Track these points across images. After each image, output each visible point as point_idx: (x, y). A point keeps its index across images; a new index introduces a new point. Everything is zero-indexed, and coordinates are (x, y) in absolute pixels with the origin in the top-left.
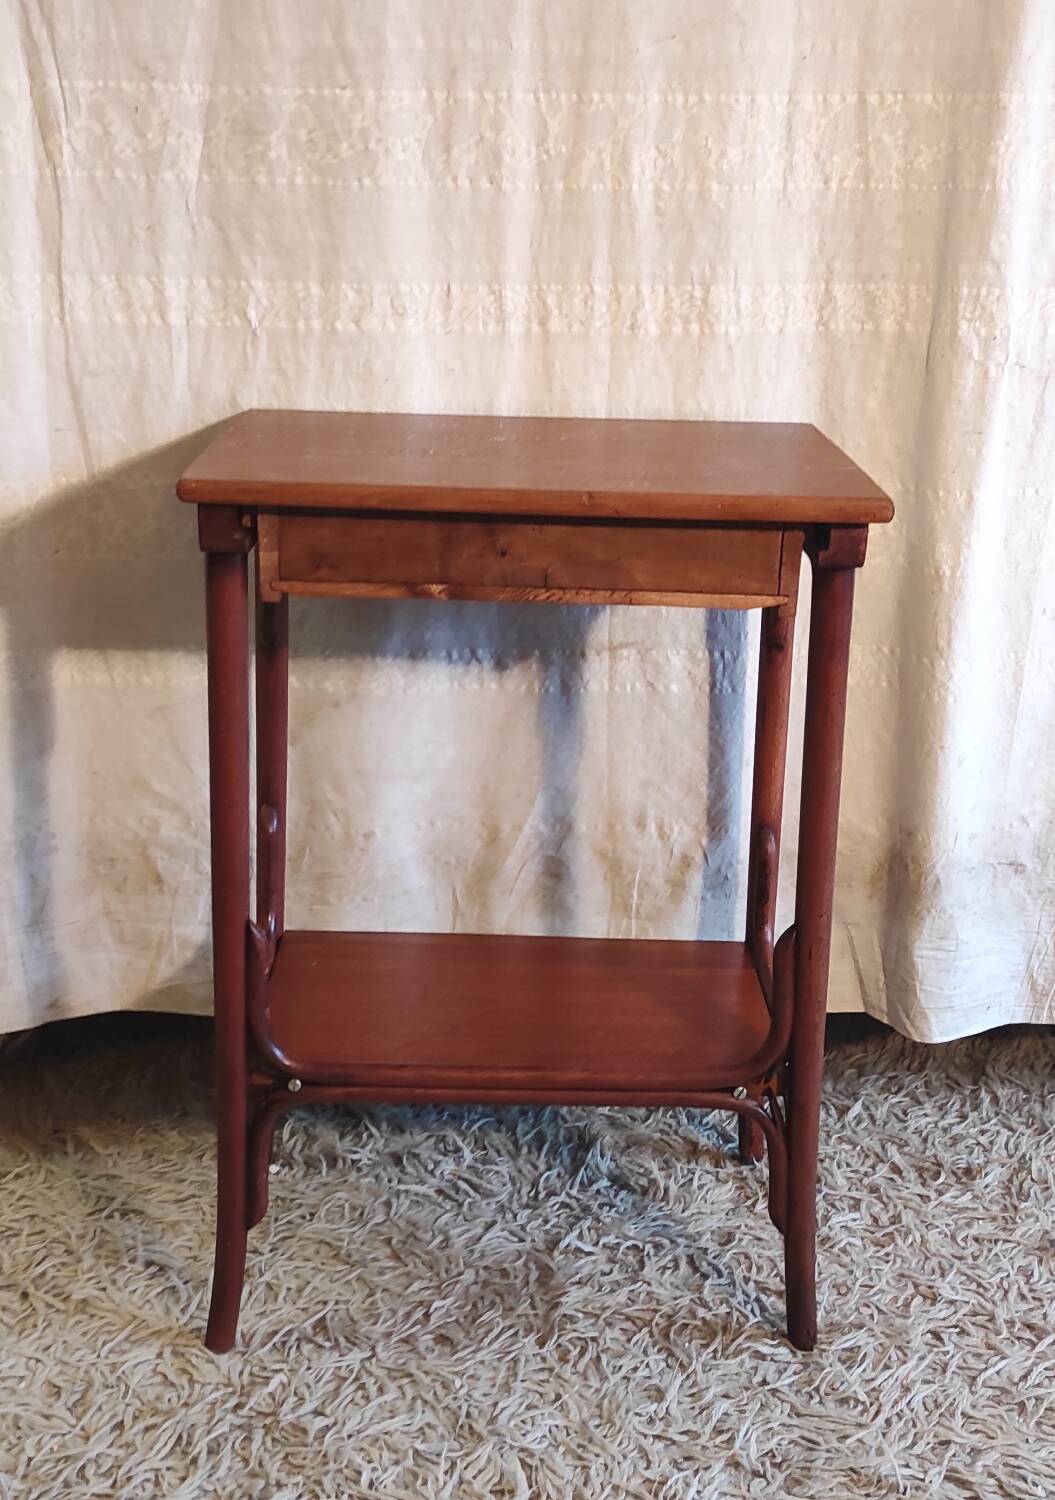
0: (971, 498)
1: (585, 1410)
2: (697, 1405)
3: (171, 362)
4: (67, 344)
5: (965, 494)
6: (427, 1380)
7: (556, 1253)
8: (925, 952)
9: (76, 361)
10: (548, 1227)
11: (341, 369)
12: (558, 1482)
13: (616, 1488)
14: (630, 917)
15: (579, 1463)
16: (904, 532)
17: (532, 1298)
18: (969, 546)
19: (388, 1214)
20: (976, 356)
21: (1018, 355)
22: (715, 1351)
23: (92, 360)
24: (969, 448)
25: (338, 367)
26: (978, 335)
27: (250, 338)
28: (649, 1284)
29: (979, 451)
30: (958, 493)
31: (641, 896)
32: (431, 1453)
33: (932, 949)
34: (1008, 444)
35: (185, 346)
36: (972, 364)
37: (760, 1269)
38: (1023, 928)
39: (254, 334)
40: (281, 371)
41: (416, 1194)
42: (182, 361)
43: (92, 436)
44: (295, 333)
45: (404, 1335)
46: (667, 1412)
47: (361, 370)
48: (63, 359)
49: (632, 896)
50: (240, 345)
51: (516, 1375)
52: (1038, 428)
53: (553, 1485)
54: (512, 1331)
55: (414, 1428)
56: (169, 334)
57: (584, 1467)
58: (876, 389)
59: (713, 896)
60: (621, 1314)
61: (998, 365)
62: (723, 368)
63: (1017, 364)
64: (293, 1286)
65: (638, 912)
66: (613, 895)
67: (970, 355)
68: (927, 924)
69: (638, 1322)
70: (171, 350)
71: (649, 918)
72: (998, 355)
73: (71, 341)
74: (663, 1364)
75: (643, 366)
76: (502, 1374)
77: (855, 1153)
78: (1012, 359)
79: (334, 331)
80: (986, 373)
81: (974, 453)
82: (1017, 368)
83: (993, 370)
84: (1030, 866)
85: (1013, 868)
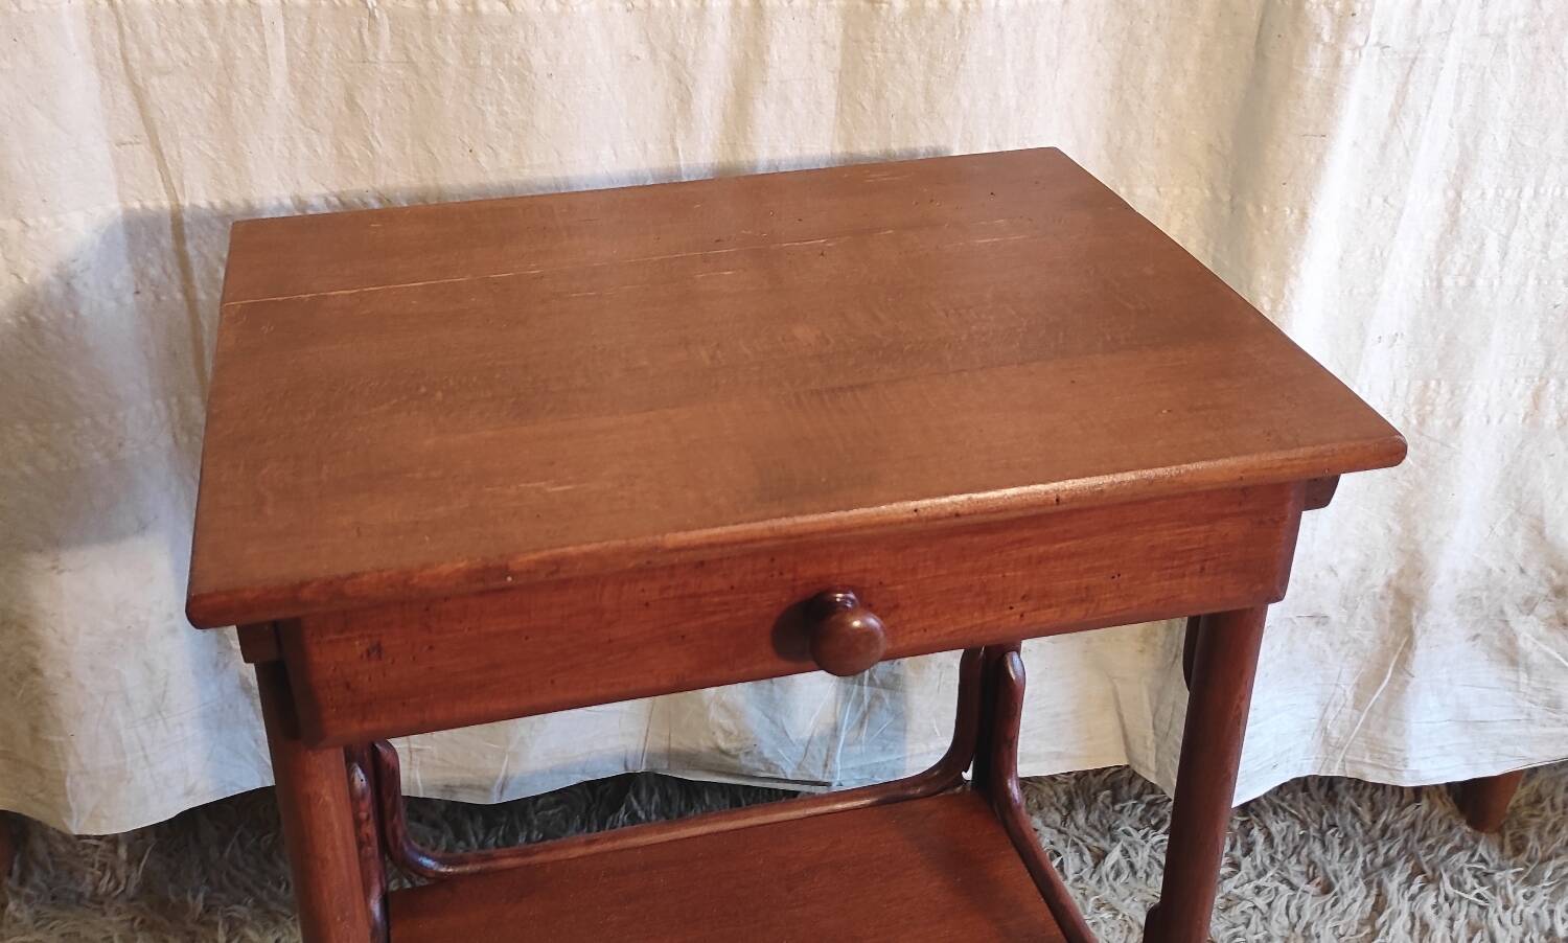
0: (1304, 215)
3: (264, 53)
4: (122, 34)
5: (1296, 211)
9: (135, 54)
11: (489, 63)
16: (1210, 249)
18: (1297, 275)
20: (1326, 37)
21: (1380, 34)
23: (158, 53)
24: (1307, 156)
25: (486, 61)
26: (1331, 10)
27: (366, 20)
29: (1320, 160)
30: (1288, 212)
34: (1355, 144)
35: (281, 31)
36: (1320, 47)
38: (1321, 681)
39: (372, 16)
40: (410, 63)
42: (279, 52)
43: (169, 151)
44: (425, 16)
47: (515, 63)
48: (118, 55)
50: (355, 32)
52: (1394, 123)
56: (258, 16)
58: (1185, 72)
61: (1354, 50)
62: (990, 53)
63: (1378, 44)
67: (1319, 35)
70: (262, 35)
72: (1357, 36)
73: (126, 28)
75: (885, 51)
77: (1114, 924)
78: (1373, 40)
79: (477, 13)
80: (1338, 59)
81: (1313, 161)
82: (1378, 48)
83: (1347, 55)
84: (1334, 617)
85: (1315, 620)
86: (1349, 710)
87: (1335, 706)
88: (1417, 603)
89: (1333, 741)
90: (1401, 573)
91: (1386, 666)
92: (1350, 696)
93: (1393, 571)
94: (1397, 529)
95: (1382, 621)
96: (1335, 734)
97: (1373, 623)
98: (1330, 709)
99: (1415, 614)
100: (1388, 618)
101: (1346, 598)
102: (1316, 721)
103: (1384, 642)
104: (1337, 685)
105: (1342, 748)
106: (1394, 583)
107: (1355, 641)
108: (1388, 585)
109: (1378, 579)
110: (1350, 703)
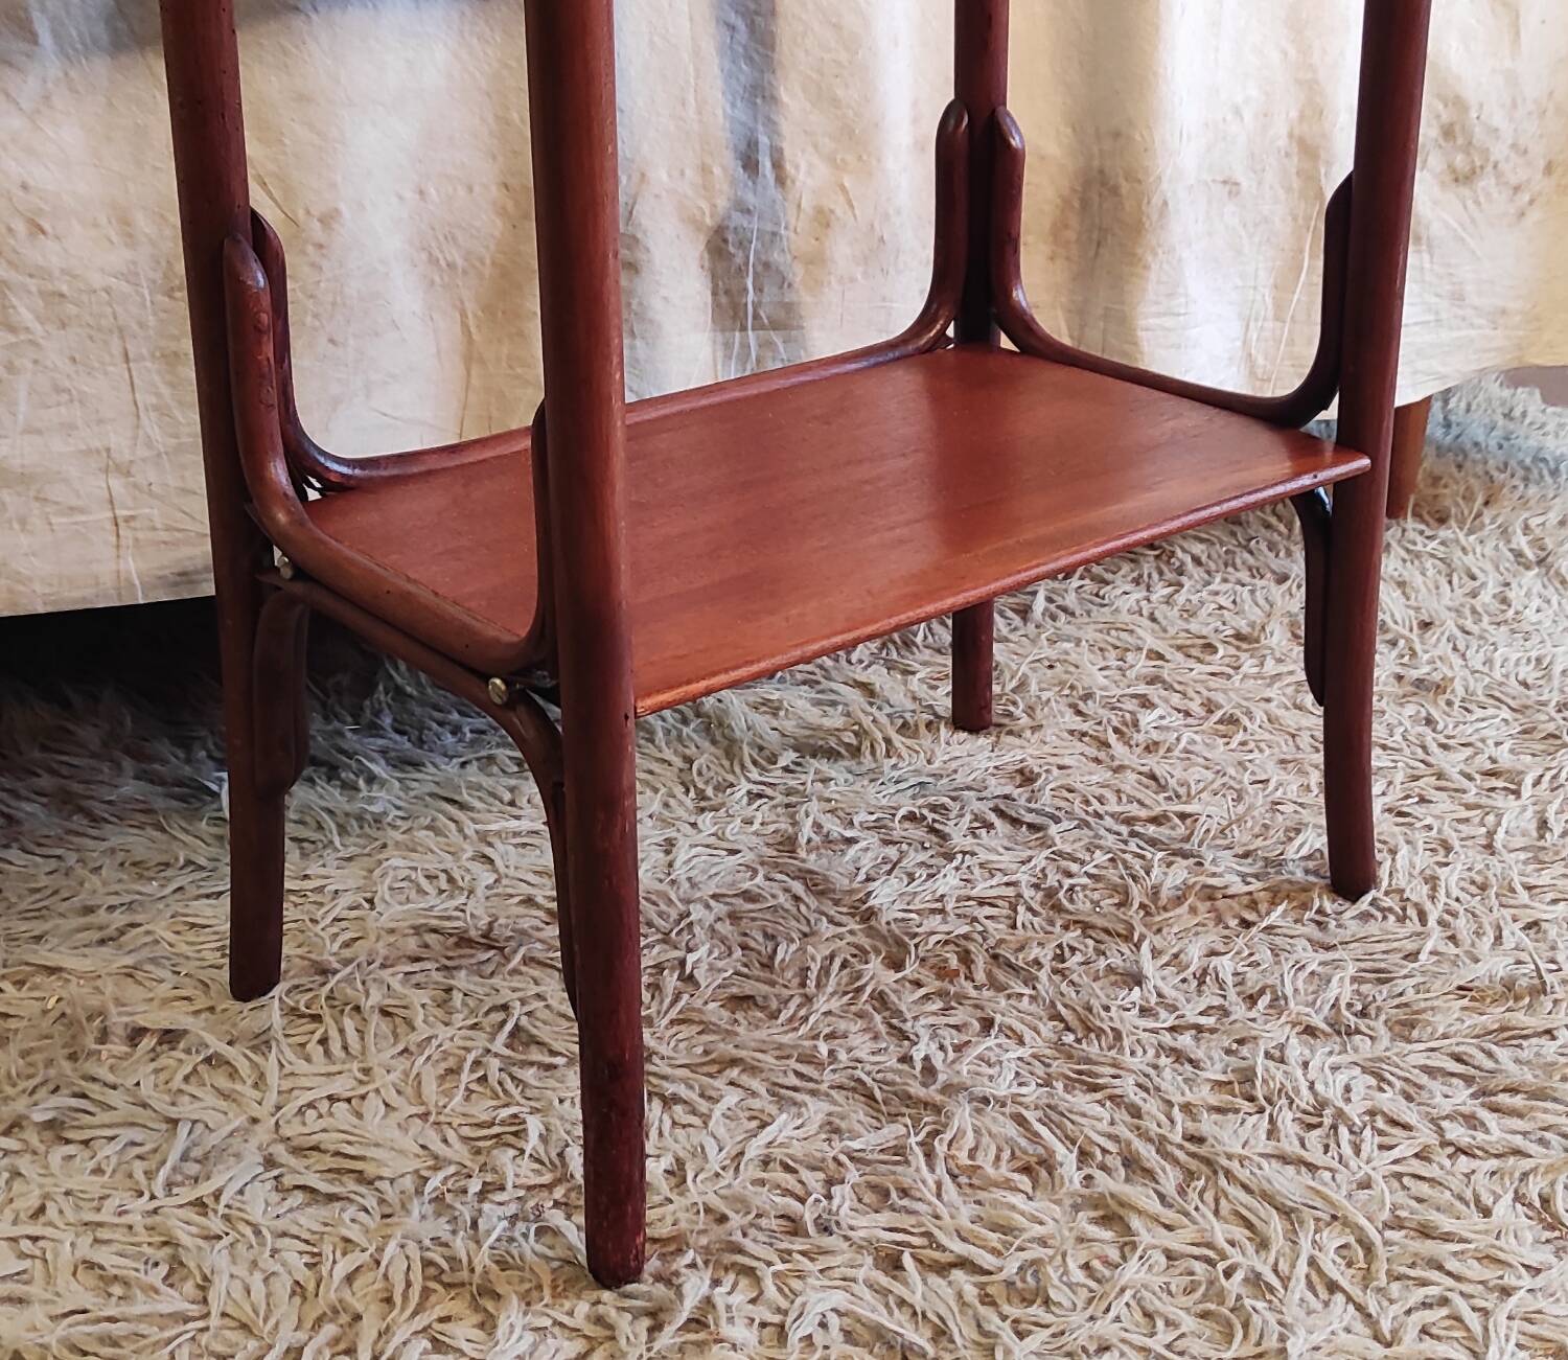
1: (1041, 1026)
2: (1188, 974)
6: (769, 1059)
7: (802, 854)
8: (1151, 321)
10: (756, 826)
12: (1104, 1126)
13: (1187, 1108)
14: (744, 329)
15: (1098, 1096)
17: (823, 913)
19: (496, 871)
22: (1142, 906)
28: (973, 854)
31: (759, 289)
32: (872, 1151)
33: (1159, 315)
37: (1101, 800)
38: (1240, 283)
41: (516, 834)
45: (673, 1014)
46: (1159, 995)
49: (746, 290)
51: (898, 1014)
53: (1099, 1133)
54: (837, 963)
55: (812, 1128)
57: (1111, 1098)
59: (865, 274)
60: (969, 899)
64: (426, 1000)
65: (756, 316)
66: (715, 294)
68: (1153, 276)
69: (1000, 902)
71: (775, 326)
74: (1090, 942)
76: (878, 1018)
84: (1245, 184)
85: (1227, 188)
86: (1270, 325)
87: (1256, 320)
88: (1323, 154)
89: (1259, 372)
90: (1302, 117)
91: (1301, 251)
92: (1269, 301)
93: (1294, 114)
94: (1292, 52)
95: (1289, 190)
96: (1261, 361)
97: (1281, 192)
98: (1252, 324)
99: (1323, 171)
100: (1296, 184)
101: (1253, 154)
102: (1239, 344)
103: (1295, 219)
104: (1255, 288)
105: (1269, 380)
106: (1297, 132)
107: (1266, 220)
108: (1291, 136)
109: (1280, 129)
110: (1270, 314)
